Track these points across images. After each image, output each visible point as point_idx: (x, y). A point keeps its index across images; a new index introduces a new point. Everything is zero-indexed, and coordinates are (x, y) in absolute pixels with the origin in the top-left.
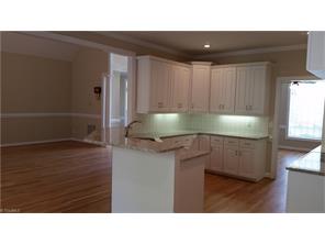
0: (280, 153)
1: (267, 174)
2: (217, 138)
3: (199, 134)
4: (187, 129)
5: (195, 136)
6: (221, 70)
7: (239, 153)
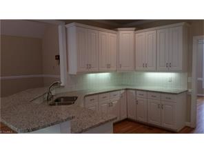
0: (198, 100)
1: (188, 124)
2: (142, 93)
3: (127, 89)
4: (119, 85)
5: (122, 92)
6: (143, 33)
7: (161, 106)
